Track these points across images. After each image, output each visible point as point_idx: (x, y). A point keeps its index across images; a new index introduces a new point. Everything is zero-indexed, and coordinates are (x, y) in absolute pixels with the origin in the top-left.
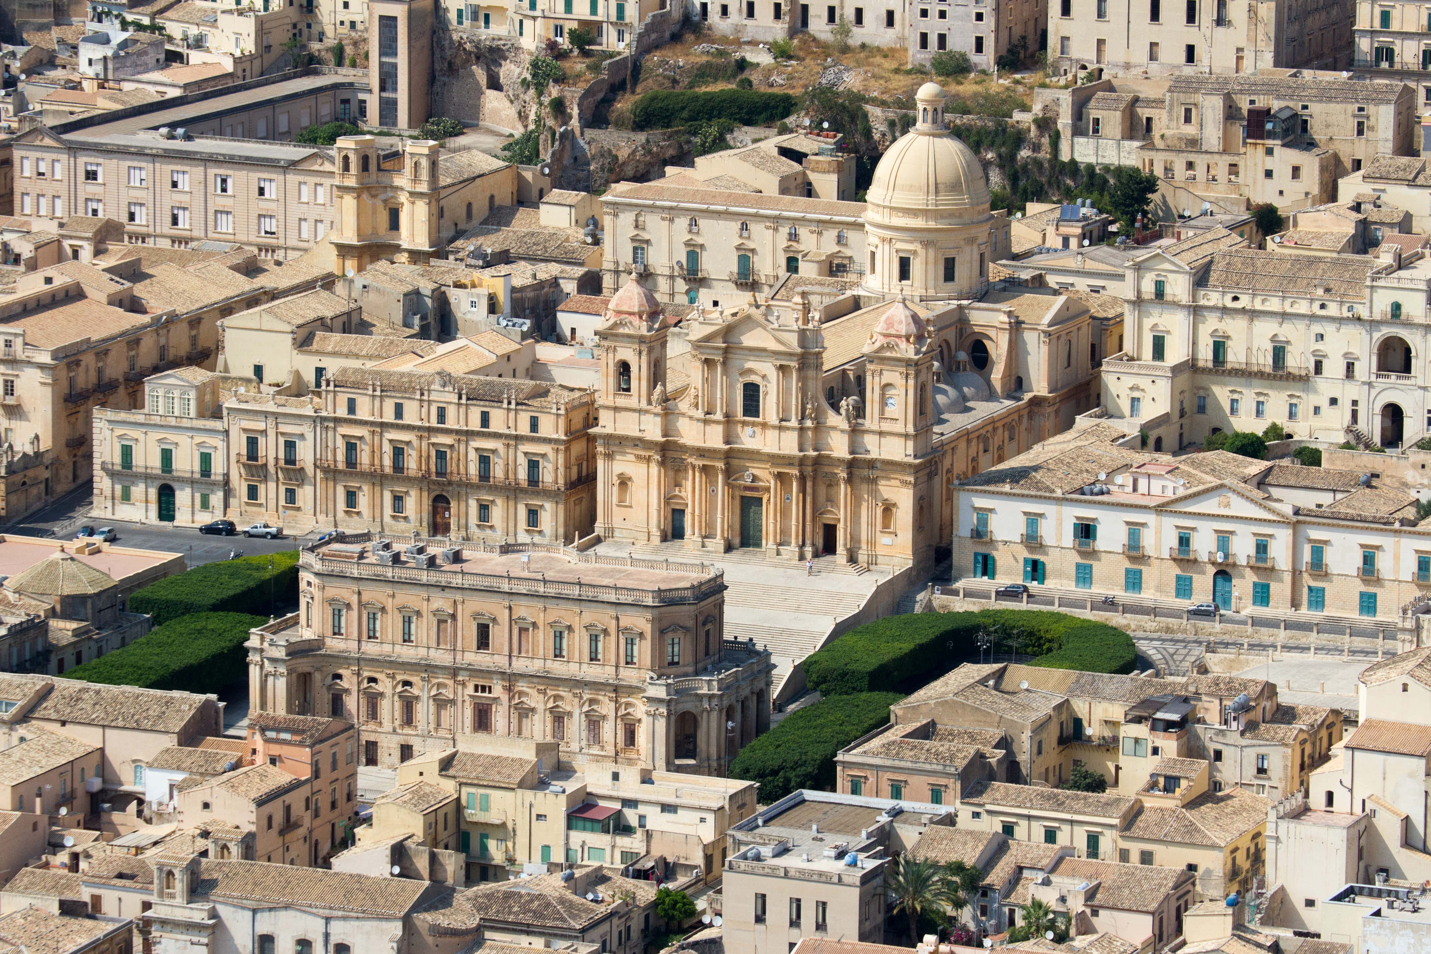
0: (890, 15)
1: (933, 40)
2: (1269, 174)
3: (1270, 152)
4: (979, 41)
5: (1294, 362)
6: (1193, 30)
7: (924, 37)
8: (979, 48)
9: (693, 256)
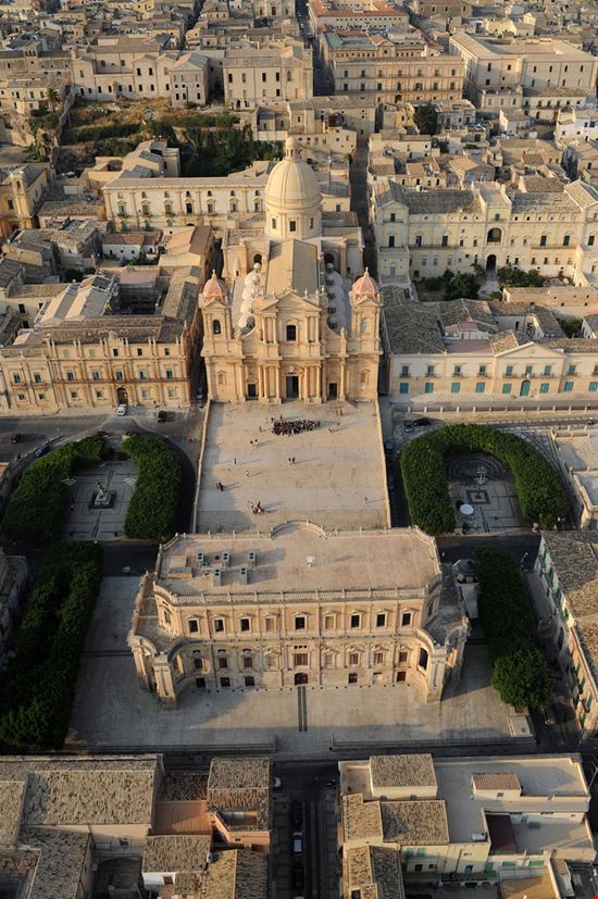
0: (152, 86)
1: (181, 96)
2: (338, 140)
3: (338, 131)
4: (199, 95)
5: (451, 242)
6: (279, 83)
7: (177, 95)
8: (199, 98)
9: (145, 208)
